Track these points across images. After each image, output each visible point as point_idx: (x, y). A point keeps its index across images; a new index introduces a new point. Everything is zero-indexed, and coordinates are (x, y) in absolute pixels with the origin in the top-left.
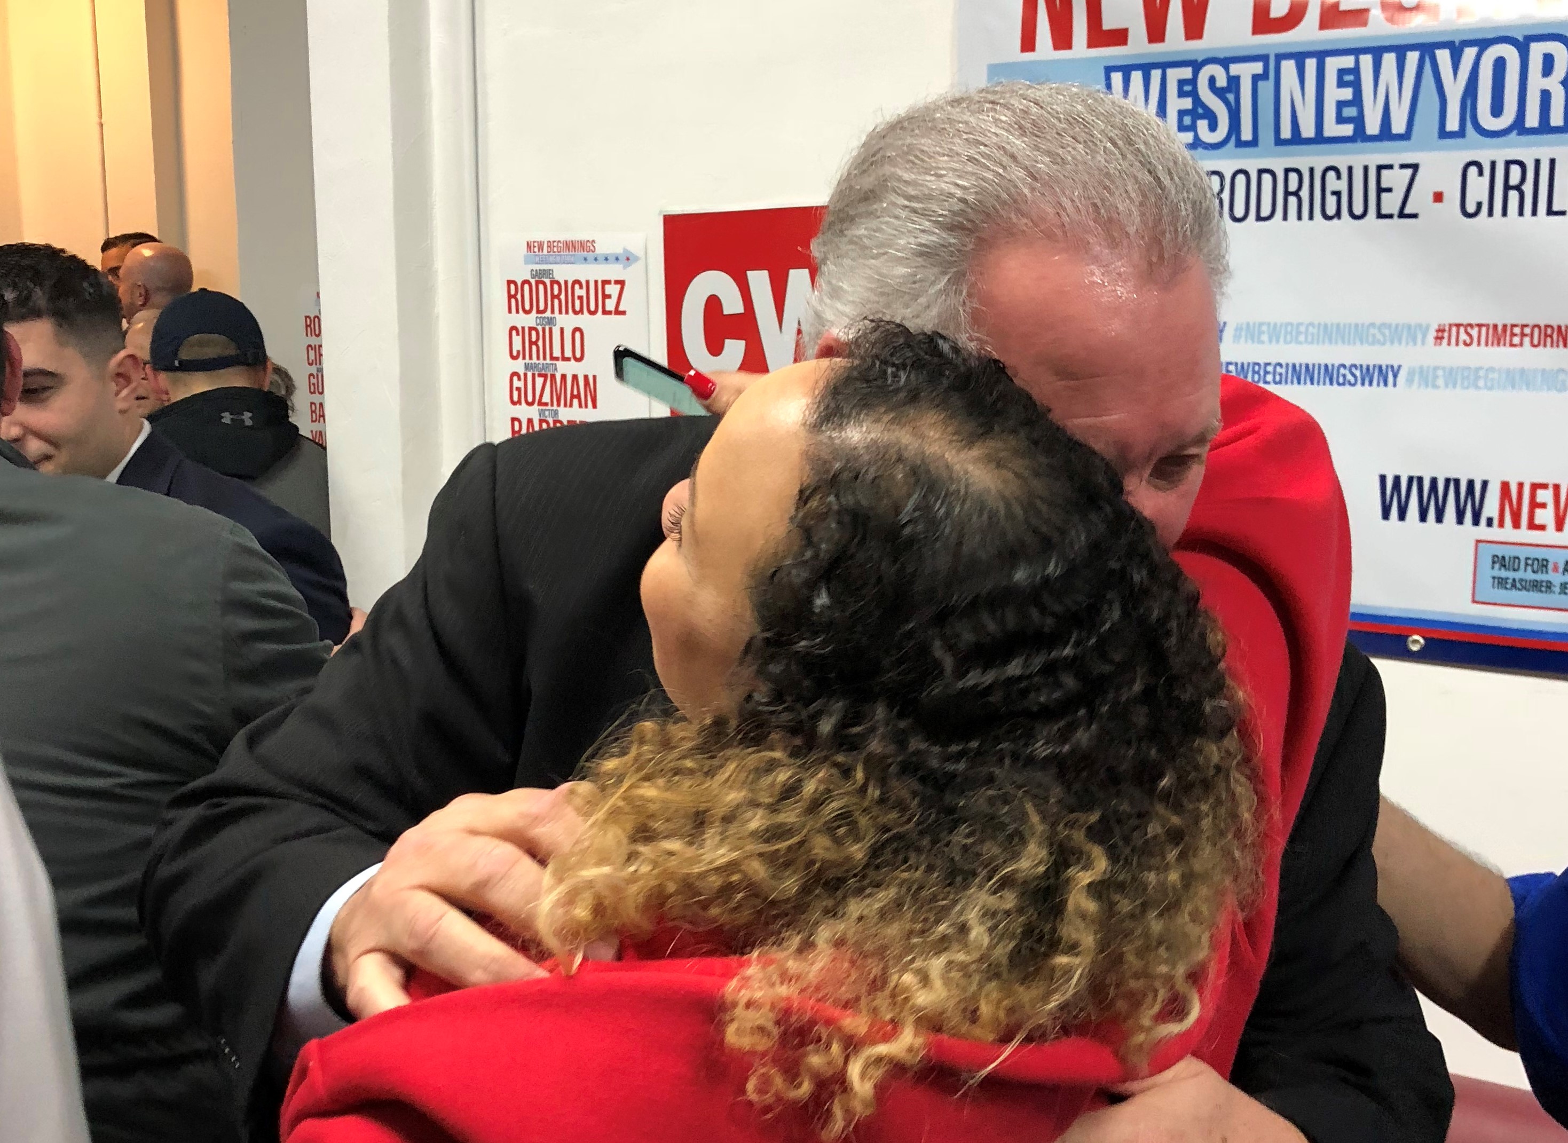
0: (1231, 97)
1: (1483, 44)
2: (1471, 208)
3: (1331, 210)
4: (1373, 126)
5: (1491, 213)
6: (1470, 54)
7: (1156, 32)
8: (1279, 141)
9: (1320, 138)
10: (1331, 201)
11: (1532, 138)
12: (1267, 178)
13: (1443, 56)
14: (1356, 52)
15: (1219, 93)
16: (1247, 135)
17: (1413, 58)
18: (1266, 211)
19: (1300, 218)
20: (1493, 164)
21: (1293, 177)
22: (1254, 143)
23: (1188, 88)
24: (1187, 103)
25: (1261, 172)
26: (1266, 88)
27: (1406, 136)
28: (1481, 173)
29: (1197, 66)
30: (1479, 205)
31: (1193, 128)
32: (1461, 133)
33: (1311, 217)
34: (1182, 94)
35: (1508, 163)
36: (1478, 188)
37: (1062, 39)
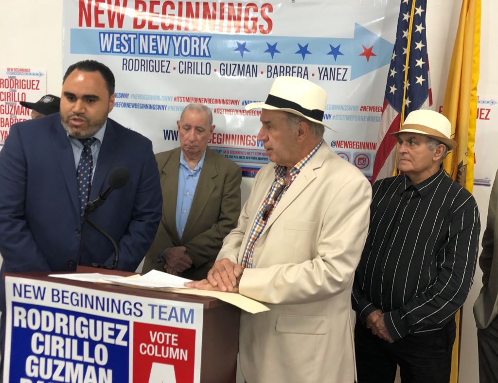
0: (129, 42)
1: (182, 36)
2: (181, 71)
3: (151, 70)
4: (160, 52)
5: (185, 73)
6: (180, 38)
7: (111, 25)
8: (140, 53)
9: (149, 53)
10: (151, 68)
11: (192, 57)
12: (137, 61)
13: (174, 38)
14: (157, 35)
15: (126, 41)
16: (132, 51)
17: (168, 38)
18: (137, 69)
19: (144, 71)
20: (185, 62)
21: (143, 62)
22: (134, 53)
23: (119, 39)
24: (119, 42)
25: (136, 60)
26: (137, 41)
27: (167, 54)
28: (183, 64)
29: (121, 34)
30: (183, 71)
31: (120, 48)
32: (178, 55)
33: (147, 71)
34: (117, 40)
35: (188, 62)
36: (182, 67)
37: (89, 24)
